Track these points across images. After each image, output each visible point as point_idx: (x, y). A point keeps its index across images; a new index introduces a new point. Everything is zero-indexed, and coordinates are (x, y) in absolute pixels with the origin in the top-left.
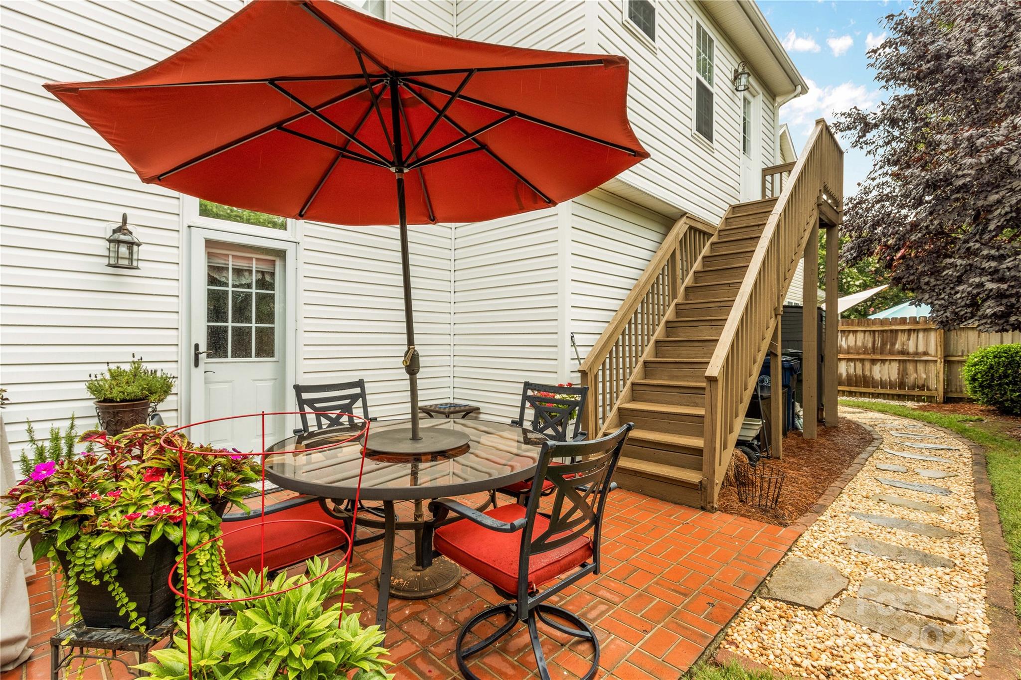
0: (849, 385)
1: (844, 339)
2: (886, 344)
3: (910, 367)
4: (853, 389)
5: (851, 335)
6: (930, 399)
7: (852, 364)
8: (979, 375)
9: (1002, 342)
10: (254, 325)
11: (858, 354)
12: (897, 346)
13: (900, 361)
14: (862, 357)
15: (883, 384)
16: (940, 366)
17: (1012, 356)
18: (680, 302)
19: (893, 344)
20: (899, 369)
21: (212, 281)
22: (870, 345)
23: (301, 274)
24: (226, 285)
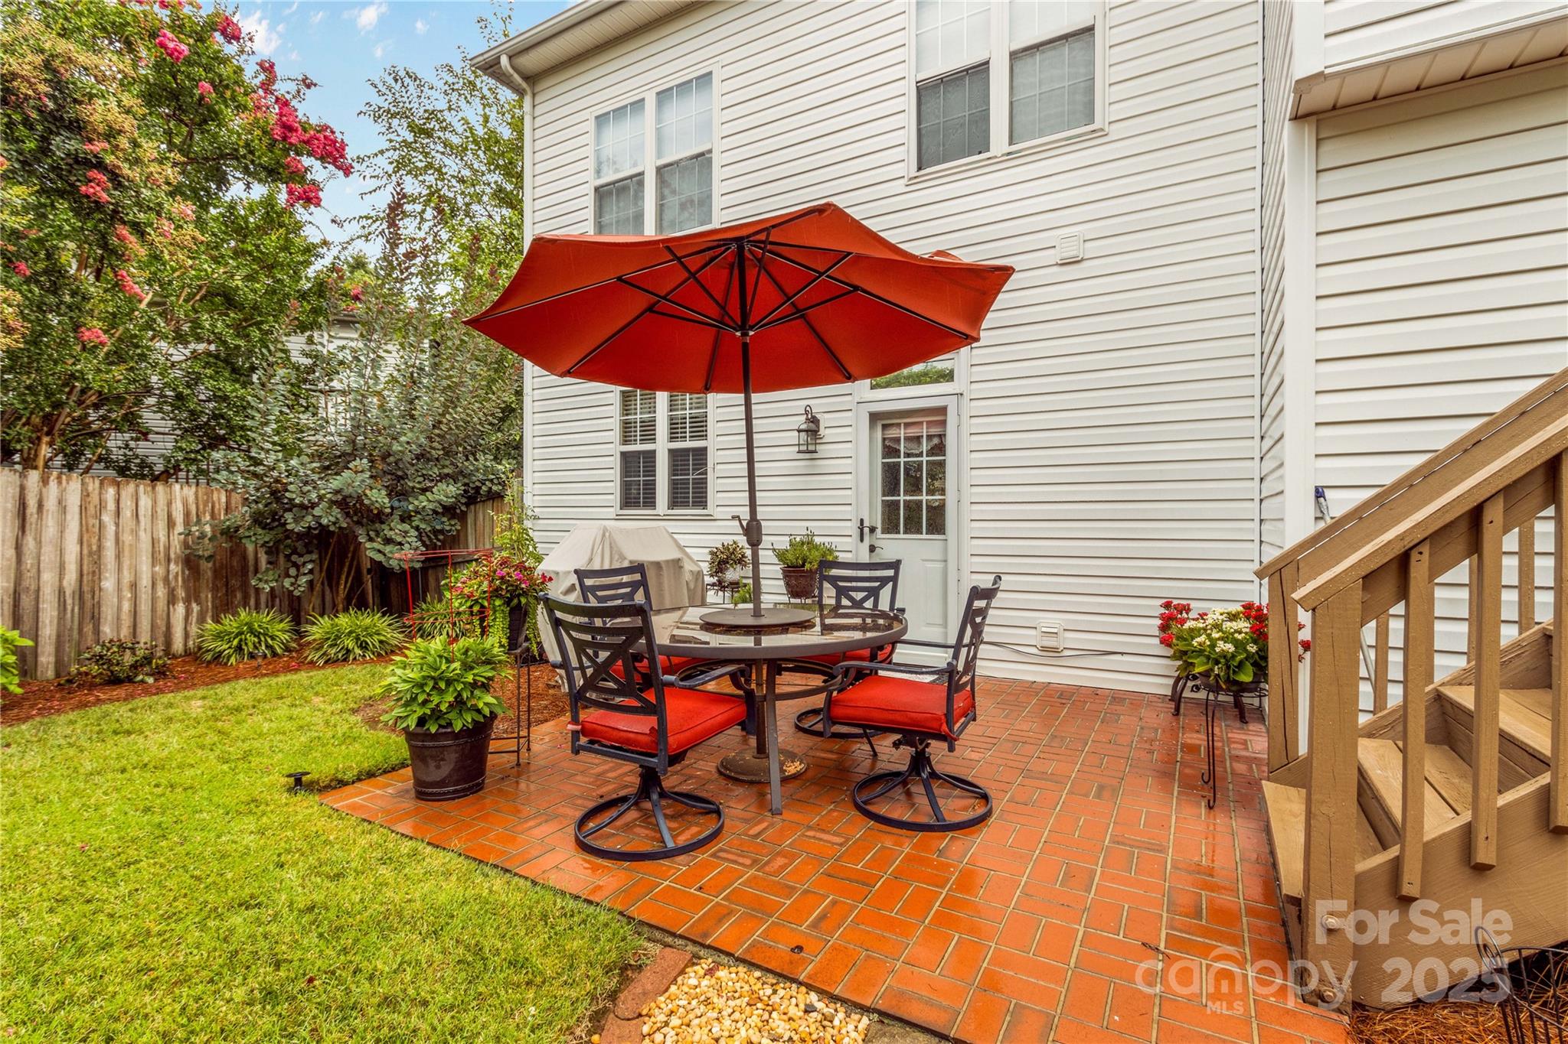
23: (966, 433)
24: (900, 456)
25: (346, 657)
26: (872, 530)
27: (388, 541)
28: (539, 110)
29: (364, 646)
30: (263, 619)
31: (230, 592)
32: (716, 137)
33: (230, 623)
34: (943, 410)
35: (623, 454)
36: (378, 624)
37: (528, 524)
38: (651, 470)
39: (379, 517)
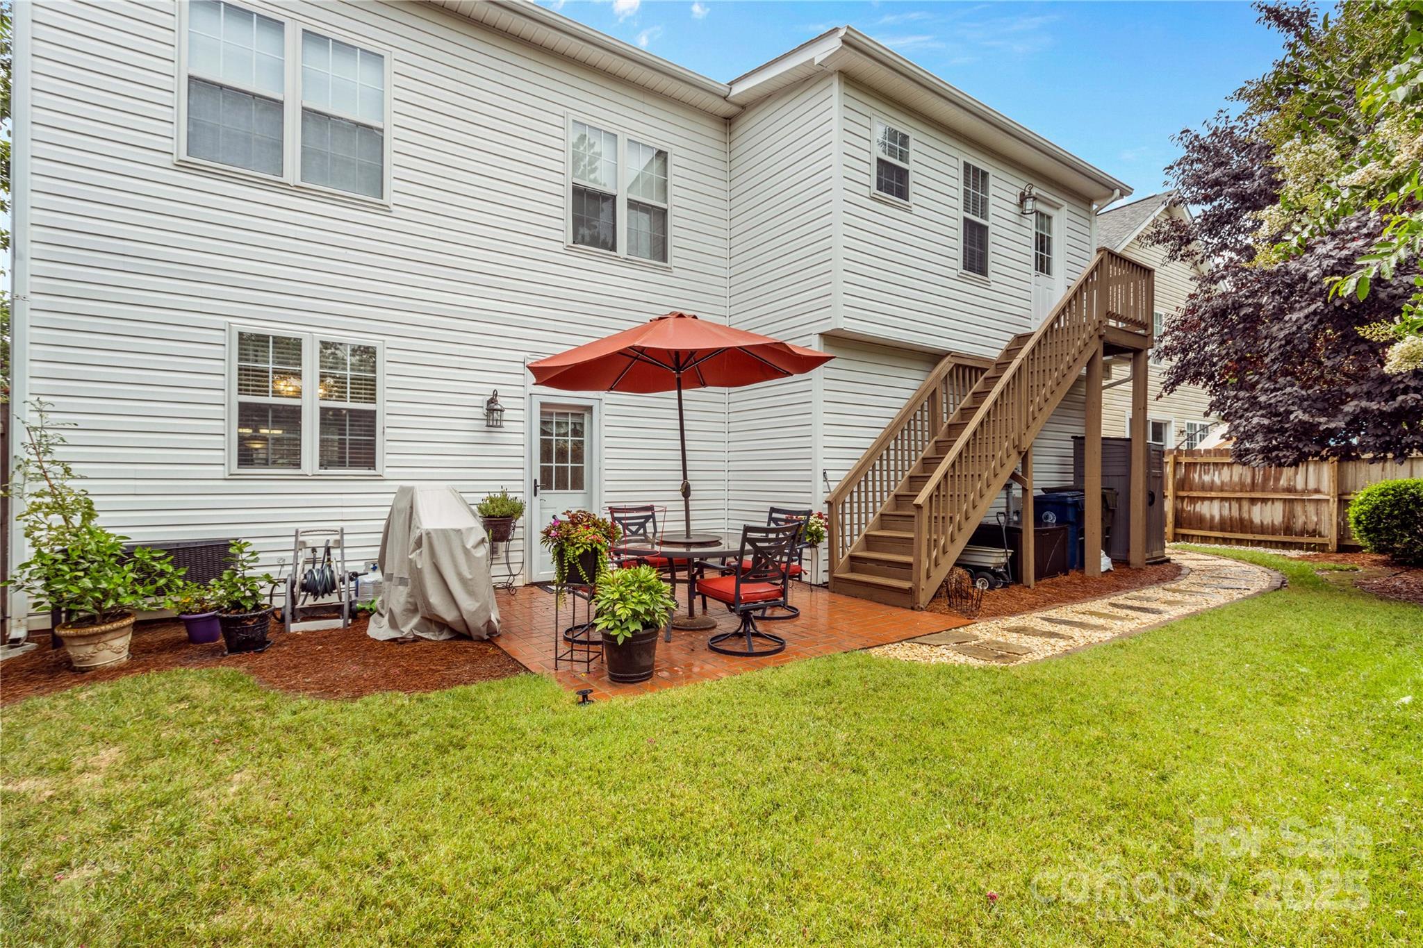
0: (1222, 530)
1: (1217, 473)
2: (1269, 480)
3: (1298, 509)
4: (1227, 535)
5: (1226, 468)
6: (1323, 548)
7: (1227, 505)
8: (1363, 517)
9: (1411, 475)
10: (570, 465)
11: (1234, 491)
12: (1281, 482)
13: (1285, 500)
14: (1238, 495)
15: (1263, 529)
16: (1334, 506)
17: (1401, 495)
18: (942, 439)
19: (1277, 479)
20: (1284, 511)
21: (543, 432)
22: (1249, 480)
23: (603, 424)
24: (552, 435)
34: (588, 408)
35: (241, 405)
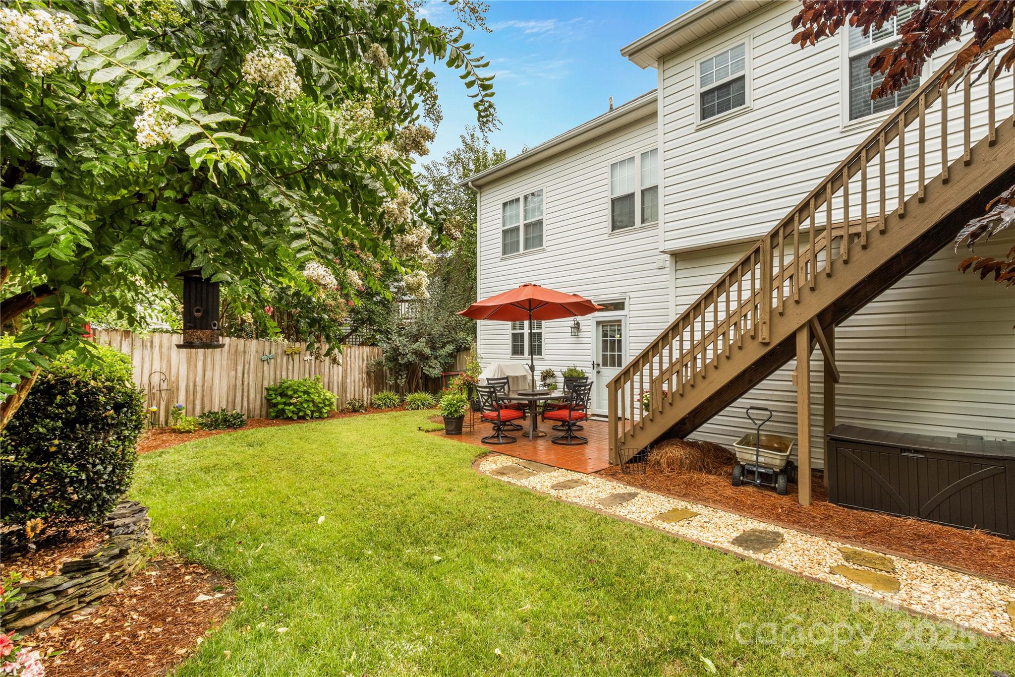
10: (616, 353)
25: (418, 408)
26: (598, 365)
27: (430, 367)
28: (483, 199)
29: (423, 404)
30: (391, 394)
31: (379, 385)
32: (544, 213)
33: (381, 395)
34: (620, 321)
35: (513, 334)
36: (428, 397)
37: (479, 360)
38: (522, 341)
39: (427, 358)
